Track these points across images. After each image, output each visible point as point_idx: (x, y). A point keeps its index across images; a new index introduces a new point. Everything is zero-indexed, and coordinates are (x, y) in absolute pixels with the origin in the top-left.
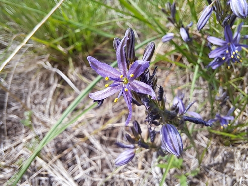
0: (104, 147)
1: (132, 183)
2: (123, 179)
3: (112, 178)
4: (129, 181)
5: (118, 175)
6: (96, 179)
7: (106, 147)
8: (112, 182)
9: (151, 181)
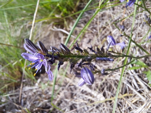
0: (98, 64)
1: (118, 81)
2: (113, 80)
3: (106, 80)
4: (116, 80)
5: (109, 78)
6: (97, 83)
7: (99, 63)
8: (106, 82)
9: (129, 78)
